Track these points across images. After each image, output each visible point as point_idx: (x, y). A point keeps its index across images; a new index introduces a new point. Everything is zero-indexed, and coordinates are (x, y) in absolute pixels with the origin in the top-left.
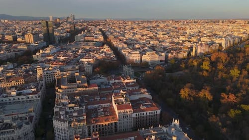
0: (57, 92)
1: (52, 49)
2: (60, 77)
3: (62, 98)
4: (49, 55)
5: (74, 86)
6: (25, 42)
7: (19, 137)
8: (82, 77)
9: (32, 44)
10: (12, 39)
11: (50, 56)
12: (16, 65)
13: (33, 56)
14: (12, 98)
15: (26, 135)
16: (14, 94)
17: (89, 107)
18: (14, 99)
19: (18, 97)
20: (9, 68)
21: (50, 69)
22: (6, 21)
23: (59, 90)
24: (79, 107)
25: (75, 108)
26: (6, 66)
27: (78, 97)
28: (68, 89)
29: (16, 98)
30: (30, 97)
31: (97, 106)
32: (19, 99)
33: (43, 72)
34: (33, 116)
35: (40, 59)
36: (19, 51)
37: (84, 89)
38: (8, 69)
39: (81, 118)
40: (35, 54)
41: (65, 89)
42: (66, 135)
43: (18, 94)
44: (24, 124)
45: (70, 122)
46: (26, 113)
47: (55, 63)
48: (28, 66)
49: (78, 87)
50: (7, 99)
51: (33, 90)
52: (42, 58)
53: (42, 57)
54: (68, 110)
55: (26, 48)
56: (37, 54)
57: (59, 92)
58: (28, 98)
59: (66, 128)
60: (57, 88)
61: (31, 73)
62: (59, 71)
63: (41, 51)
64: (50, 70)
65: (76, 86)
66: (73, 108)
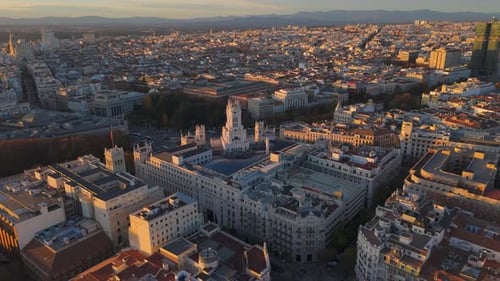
0: (410, 180)
1: (470, 86)
2: (436, 151)
3: (406, 195)
4: (455, 99)
5: (450, 180)
6: (427, 66)
7: (299, 229)
8: (488, 166)
9: (437, 72)
10: (407, 59)
11: (457, 101)
12: (380, 106)
13: (423, 95)
14: (331, 163)
15: (310, 231)
16: (336, 156)
17: (455, 241)
18: (333, 166)
19: (340, 164)
20: (365, 110)
21: (432, 128)
22: (422, 23)
23: (414, 178)
24: (423, 230)
25: (414, 227)
26: (362, 105)
27: (442, 208)
28: (434, 181)
29: (337, 165)
30: (358, 172)
31: (476, 247)
32: (340, 168)
33: (413, 131)
34: (337, 206)
35: (433, 105)
36: (405, 82)
37: (473, 196)
38: (363, 113)
39: (414, 255)
40: (428, 93)
41: (428, 179)
42: (371, 271)
43: (343, 160)
44: (311, 213)
45: (386, 250)
46: (330, 196)
47: (455, 118)
48: (397, 113)
49: (460, 186)
50: (324, 161)
51: (370, 160)
52: (439, 103)
53: (441, 100)
54: (398, 224)
55: (421, 77)
56: (432, 93)
57: (413, 182)
58: (355, 172)
59: (373, 258)
60: (412, 172)
61: (393, 127)
62: (447, 138)
63: (444, 88)
64: (431, 131)
65: (456, 182)
66: (410, 225)
